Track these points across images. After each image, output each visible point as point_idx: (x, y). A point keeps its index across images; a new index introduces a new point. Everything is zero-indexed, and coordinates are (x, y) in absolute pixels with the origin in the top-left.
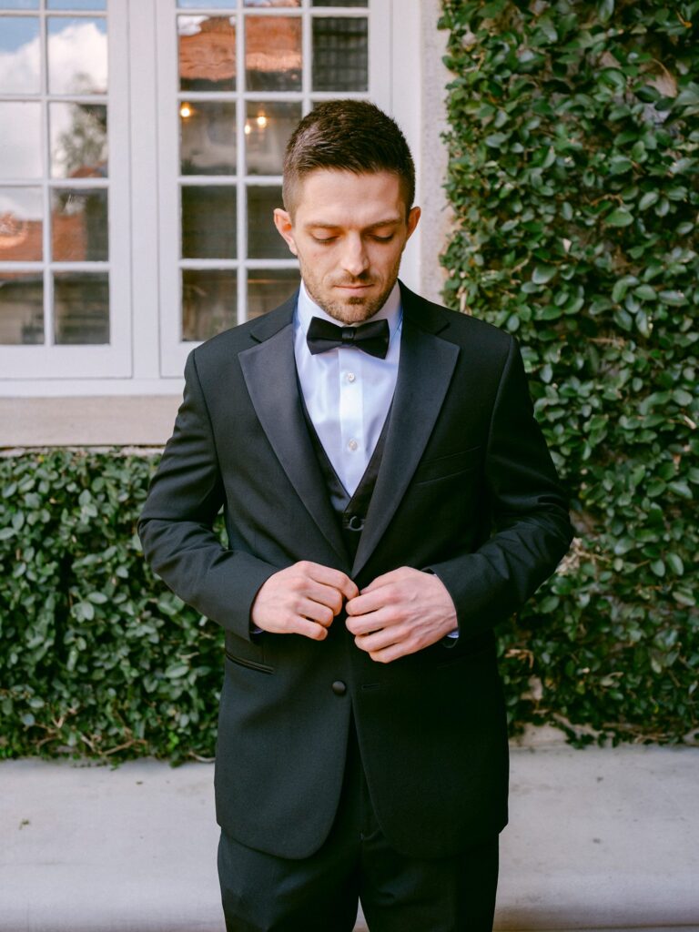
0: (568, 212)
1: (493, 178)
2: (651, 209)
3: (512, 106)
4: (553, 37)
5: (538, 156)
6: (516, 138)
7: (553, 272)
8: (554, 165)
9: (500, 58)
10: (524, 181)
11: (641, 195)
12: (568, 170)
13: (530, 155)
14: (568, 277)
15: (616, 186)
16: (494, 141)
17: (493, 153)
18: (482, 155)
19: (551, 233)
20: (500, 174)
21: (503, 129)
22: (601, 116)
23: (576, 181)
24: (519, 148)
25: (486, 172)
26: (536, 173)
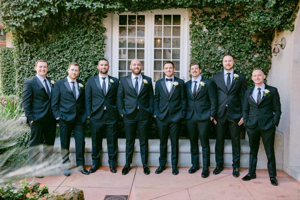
0: (206, 66)
1: (196, 61)
2: (217, 65)
3: (199, 52)
4: (204, 43)
5: (202, 58)
6: (199, 56)
7: (204, 73)
8: (204, 59)
9: (197, 46)
10: (200, 61)
11: (216, 63)
12: (206, 60)
13: (201, 58)
14: (206, 74)
15: (213, 62)
16: (196, 56)
17: (196, 58)
18: (195, 58)
19: (203, 68)
20: (197, 61)
21: (198, 55)
22: (210, 53)
23: (207, 61)
24: (199, 57)
25: (195, 60)
26: (202, 61)
